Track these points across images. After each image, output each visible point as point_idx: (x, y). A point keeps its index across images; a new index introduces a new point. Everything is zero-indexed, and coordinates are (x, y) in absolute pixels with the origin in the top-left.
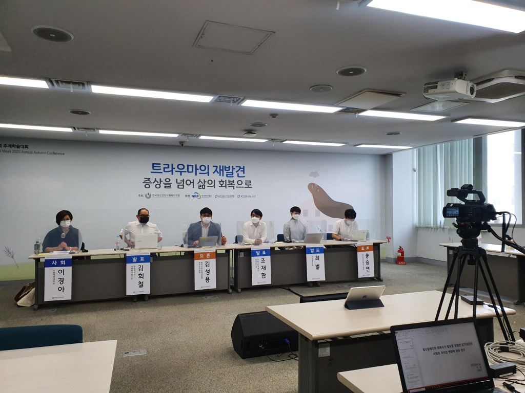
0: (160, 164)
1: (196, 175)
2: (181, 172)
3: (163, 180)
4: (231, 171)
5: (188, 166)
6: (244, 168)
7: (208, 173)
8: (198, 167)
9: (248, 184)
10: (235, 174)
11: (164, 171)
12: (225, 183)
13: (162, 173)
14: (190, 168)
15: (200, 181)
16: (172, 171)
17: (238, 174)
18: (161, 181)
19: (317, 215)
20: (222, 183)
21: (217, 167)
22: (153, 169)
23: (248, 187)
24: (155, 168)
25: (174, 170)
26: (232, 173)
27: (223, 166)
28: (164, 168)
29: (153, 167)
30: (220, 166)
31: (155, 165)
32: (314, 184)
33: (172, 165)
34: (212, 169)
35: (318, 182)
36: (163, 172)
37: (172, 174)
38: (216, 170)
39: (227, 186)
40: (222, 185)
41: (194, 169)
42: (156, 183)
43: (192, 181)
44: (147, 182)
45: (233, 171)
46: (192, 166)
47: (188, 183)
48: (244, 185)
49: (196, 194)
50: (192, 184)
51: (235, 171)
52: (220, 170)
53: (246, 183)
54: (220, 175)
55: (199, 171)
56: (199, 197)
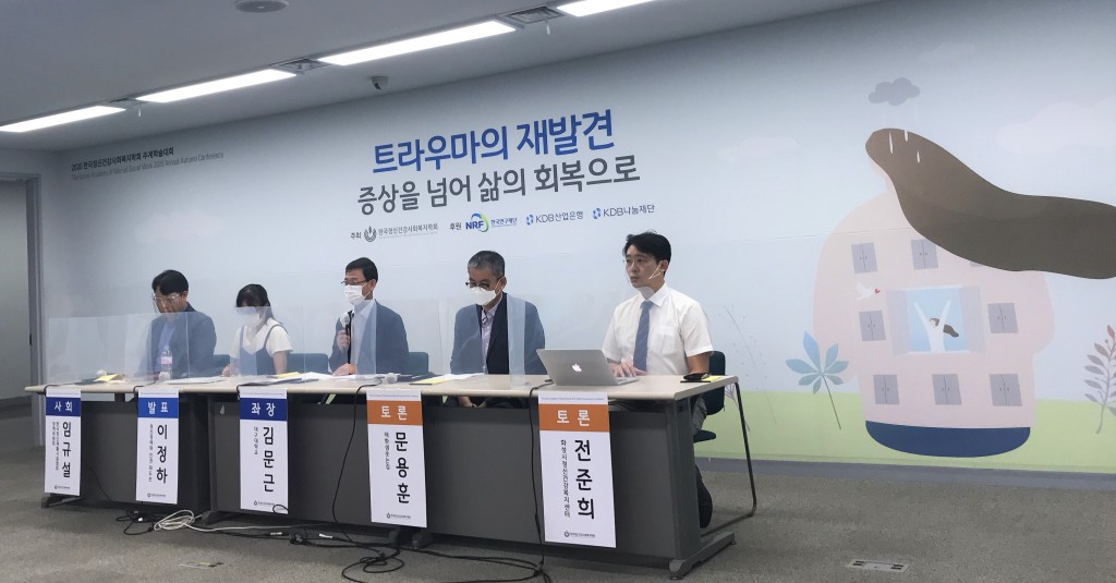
0: (391, 146)
1: (474, 161)
2: (438, 159)
3: (399, 187)
4: (568, 133)
5: (454, 138)
6: (608, 117)
7: (504, 151)
8: (478, 139)
9: (626, 170)
10: (582, 141)
11: (402, 164)
12: (552, 173)
13: (395, 168)
14: (459, 142)
15: (485, 178)
16: (417, 160)
17: (591, 139)
18: (395, 192)
20: (543, 176)
21: (527, 127)
22: (378, 162)
23: (627, 179)
24: (381, 158)
25: (423, 157)
26: (573, 138)
27: (544, 122)
28: (401, 155)
29: (378, 155)
30: (536, 124)
31: (381, 151)
32: (898, 134)
33: (418, 142)
34: (515, 137)
35: (917, 119)
36: (399, 167)
37: (419, 169)
38: (526, 139)
39: (560, 183)
40: (543, 182)
41: (468, 145)
42: (385, 198)
43: (465, 183)
44: (367, 198)
45: (574, 131)
46: (463, 137)
47: (456, 187)
48: (611, 173)
49: (477, 219)
50: (465, 189)
51: (580, 130)
52: (537, 135)
53: (618, 166)
54: (538, 152)
55: (481, 150)
56: (483, 228)
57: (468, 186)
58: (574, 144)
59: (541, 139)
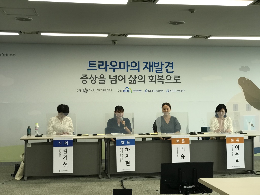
0: (95, 62)
1: (127, 71)
2: (114, 69)
3: (98, 76)
4: (160, 67)
5: (120, 63)
6: (172, 64)
7: (139, 69)
8: (129, 64)
9: (177, 79)
10: (164, 70)
11: (99, 68)
12: (154, 78)
13: (97, 69)
14: (122, 64)
15: (131, 77)
16: (106, 68)
17: (167, 70)
18: (96, 77)
19: (248, 109)
20: (151, 78)
21: (147, 63)
22: (90, 66)
23: (177, 82)
25: (108, 67)
26: (162, 68)
27: (152, 62)
28: (99, 66)
29: (90, 64)
30: (150, 62)
32: (245, 79)
33: (106, 62)
34: (142, 66)
35: (248, 76)
36: (98, 69)
37: (106, 71)
38: (146, 67)
39: (157, 81)
40: (151, 80)
41: (126, 66)
42: (92, 79)
44: (84, 78)
45: (162, 66)
46: (124, 63)
47: (120, 78)
48: (173, 80)
49: (128, 89)
51: (164, 67)
53: (175, 78)
54: (150, 71)
55: (130, 68)
56: (130, 92)
57: (125, 78)
58: (162, 70)
59: (151, 67)
